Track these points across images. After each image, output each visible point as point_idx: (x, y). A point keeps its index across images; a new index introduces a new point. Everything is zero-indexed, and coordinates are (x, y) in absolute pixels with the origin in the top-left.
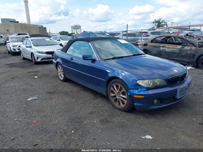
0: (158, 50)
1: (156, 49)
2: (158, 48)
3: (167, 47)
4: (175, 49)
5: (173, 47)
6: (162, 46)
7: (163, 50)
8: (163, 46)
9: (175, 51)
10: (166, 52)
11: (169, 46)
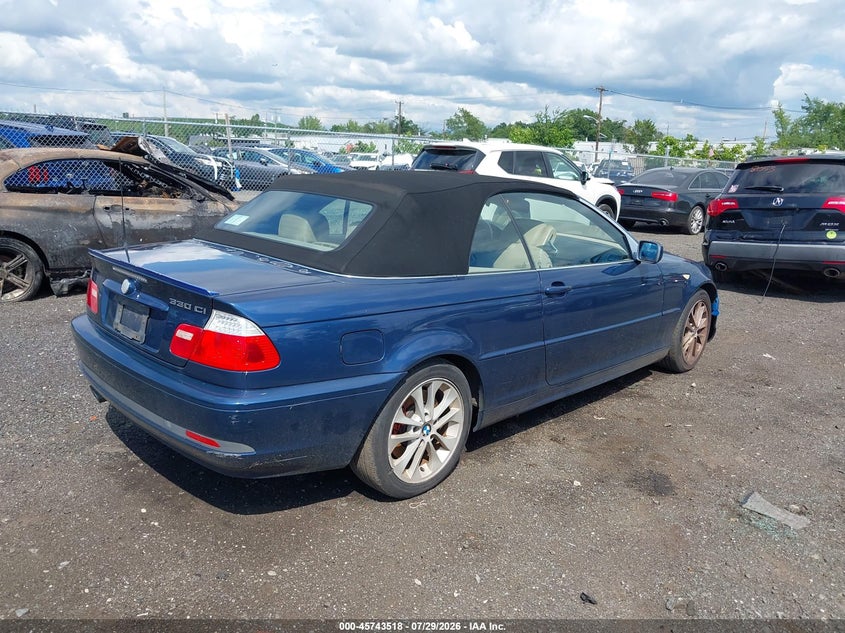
0: (87, 229)
1: (71, 222)
2: (85, 219)
3: (134, 212)
4: (173, 217)
5: (163, 207)
6: (107, 208)
7: (115, 223)
8: (108, 204)
9: (175, 226)
10: (134, 231)
11: (142, 203)
